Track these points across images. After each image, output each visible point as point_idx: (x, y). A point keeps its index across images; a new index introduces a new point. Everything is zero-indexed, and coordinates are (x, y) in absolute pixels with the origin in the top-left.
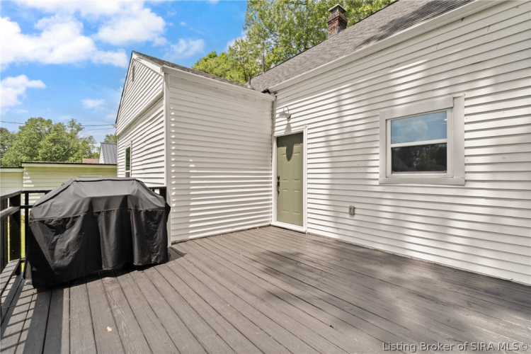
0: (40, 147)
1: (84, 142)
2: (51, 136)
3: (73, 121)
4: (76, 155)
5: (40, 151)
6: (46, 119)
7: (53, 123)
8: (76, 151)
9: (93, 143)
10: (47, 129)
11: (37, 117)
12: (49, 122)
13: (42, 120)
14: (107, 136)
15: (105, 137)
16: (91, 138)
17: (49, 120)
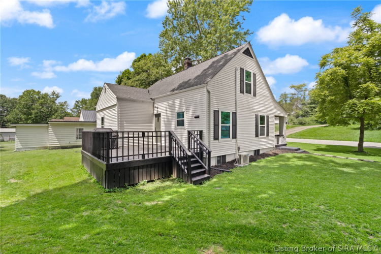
0: (33, 109)
1: (61, 105)
2: (40, 101)
3: (54, 92)
4: (56, 114)
5: (33, 112)
6: (37, 91)
7: (41, 93)
8: (57, 112)
9: (67, 106)
10: (37, 97)
11: (30, 89)
12: (39, 92)
13: (34, 91)
14: (77, 101)
15: (75, 102)
16: (65, 102)
17: (39, 91)
